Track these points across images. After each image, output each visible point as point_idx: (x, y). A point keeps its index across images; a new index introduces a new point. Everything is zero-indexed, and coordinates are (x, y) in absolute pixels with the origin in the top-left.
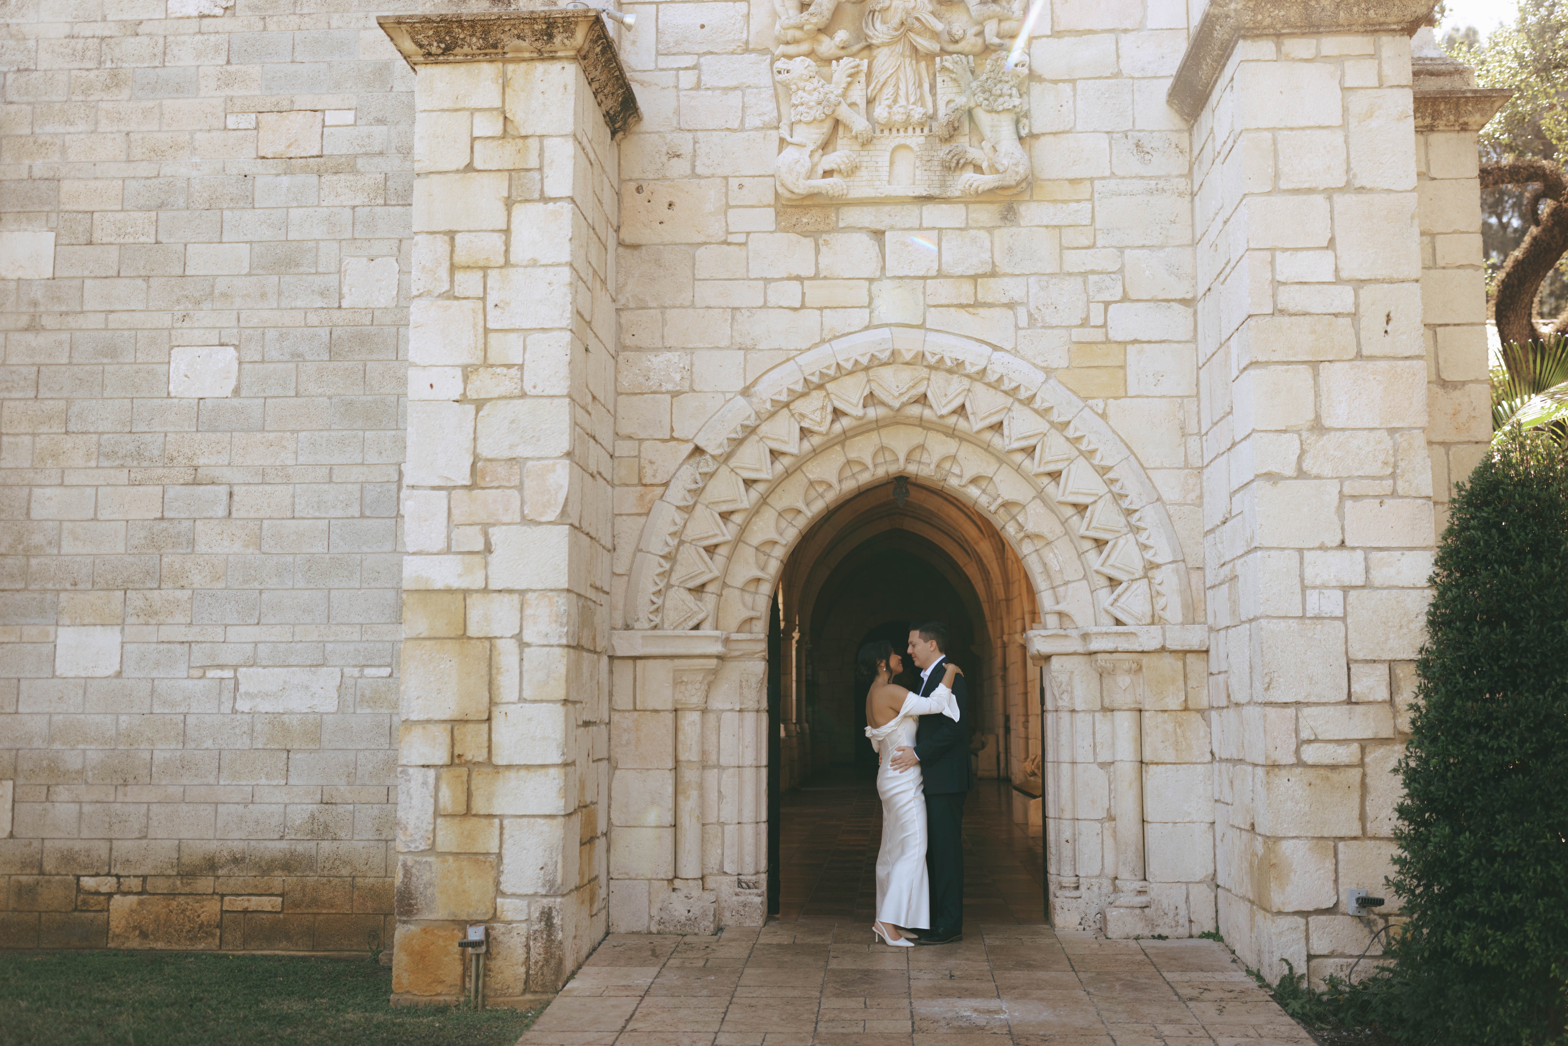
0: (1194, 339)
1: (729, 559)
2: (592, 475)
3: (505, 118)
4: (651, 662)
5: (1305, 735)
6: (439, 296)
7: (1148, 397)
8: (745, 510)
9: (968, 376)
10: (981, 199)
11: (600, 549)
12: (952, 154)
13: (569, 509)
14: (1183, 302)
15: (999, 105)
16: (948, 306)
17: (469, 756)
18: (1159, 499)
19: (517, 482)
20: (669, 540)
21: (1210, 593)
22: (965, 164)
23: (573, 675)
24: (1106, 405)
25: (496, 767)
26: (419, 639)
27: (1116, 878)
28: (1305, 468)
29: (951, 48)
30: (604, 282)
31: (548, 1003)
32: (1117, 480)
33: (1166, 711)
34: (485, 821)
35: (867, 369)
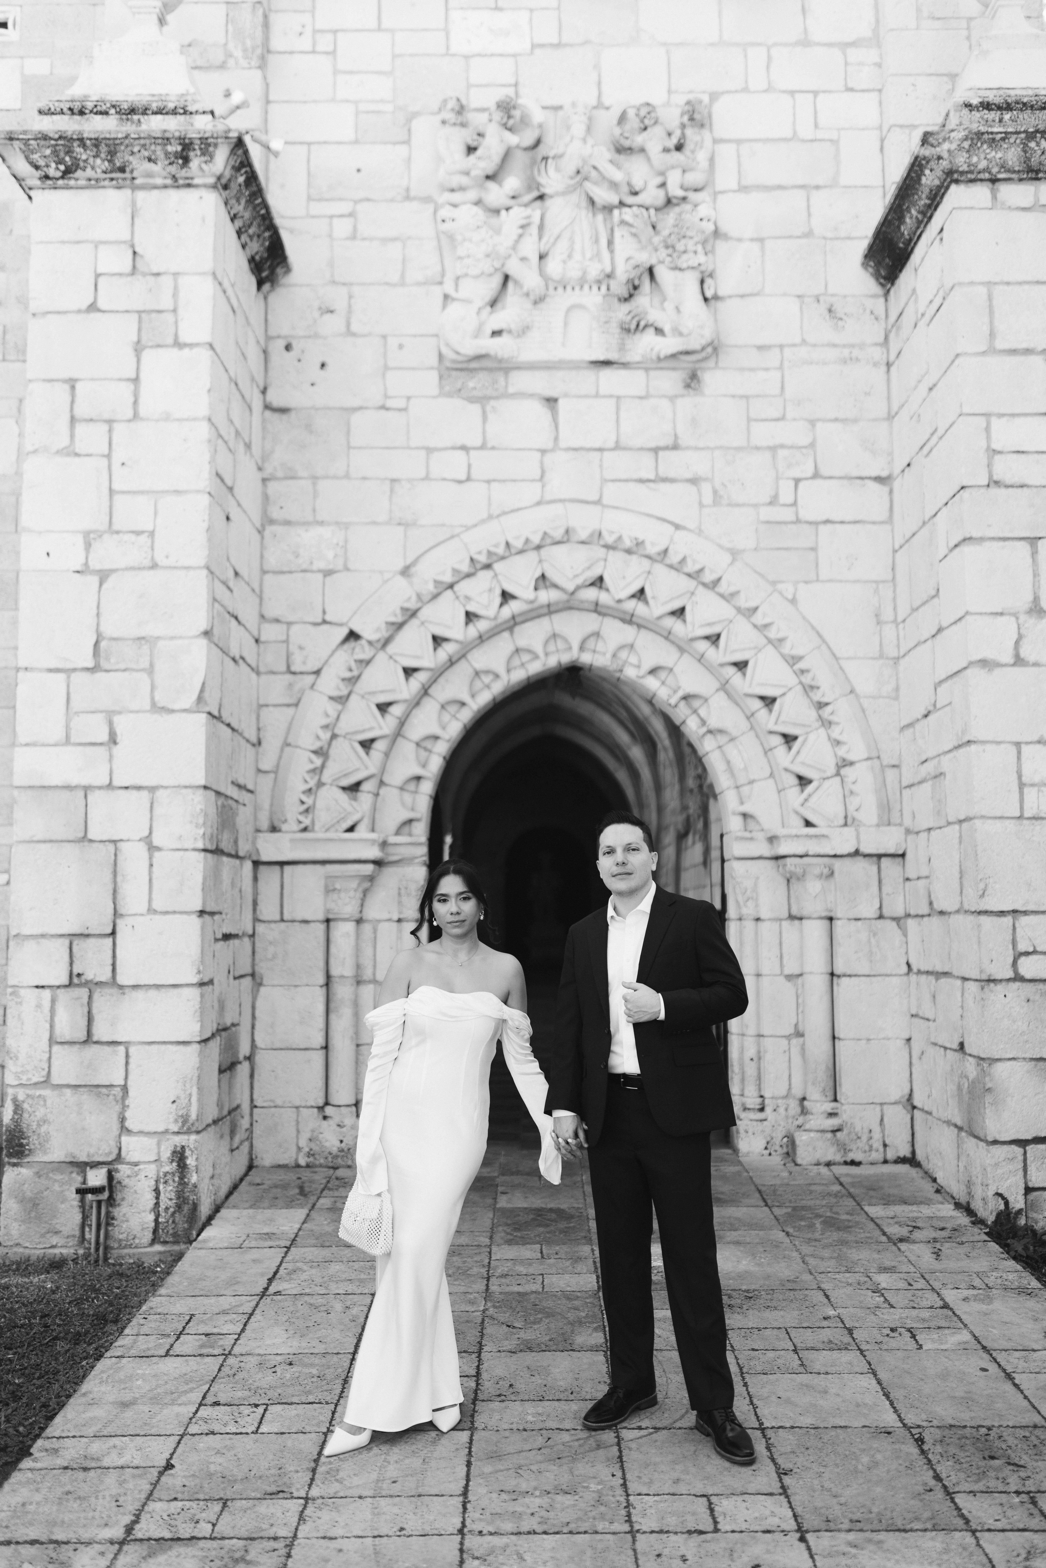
0: (890, 520)
1: (387, 755)
2: (234, 659)
3: (135, 253)
4: (300, 868)
5: (1022, 947)
6: (58, 452)
7: (841, 581)
8: (405, 701)
9: (648, 557)
10: (662, 365)
11: (243, 742)
12: (632, 314)
13: (206, 695)
14: (879, 479)
15: (683, 262)
16: (627, 481)
17: (89, 975)
18: (852, 691)
19: (146, 665)
20: (321, 733)
21: (906, 793)
22: (646, 326)
23: (211, 882)
24: (796, 590)
25: (121, 987)
26: (33, 842)
27: (804, 1099)
28: (1022, 655)
29: (630, 200)
30: (248, 446)
31: (180, 1256)
32: (808, 671)
33: (859, 919)
34: (108, 1049)
35: (538, 548)
